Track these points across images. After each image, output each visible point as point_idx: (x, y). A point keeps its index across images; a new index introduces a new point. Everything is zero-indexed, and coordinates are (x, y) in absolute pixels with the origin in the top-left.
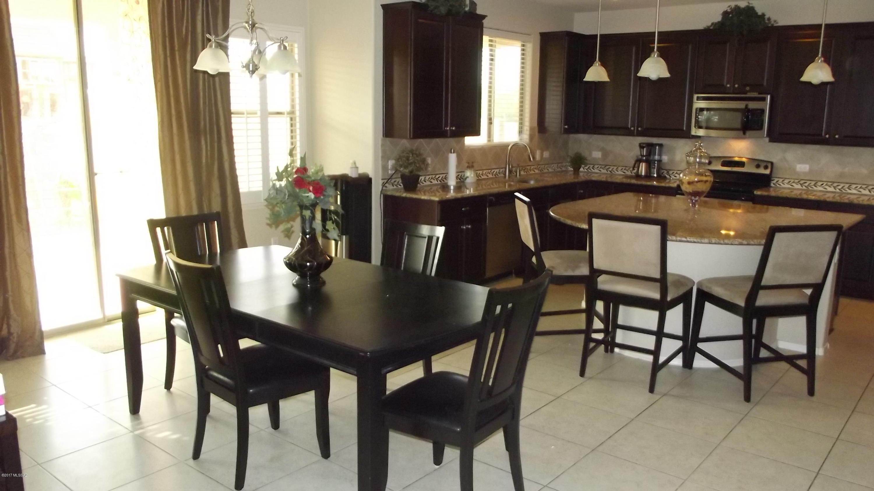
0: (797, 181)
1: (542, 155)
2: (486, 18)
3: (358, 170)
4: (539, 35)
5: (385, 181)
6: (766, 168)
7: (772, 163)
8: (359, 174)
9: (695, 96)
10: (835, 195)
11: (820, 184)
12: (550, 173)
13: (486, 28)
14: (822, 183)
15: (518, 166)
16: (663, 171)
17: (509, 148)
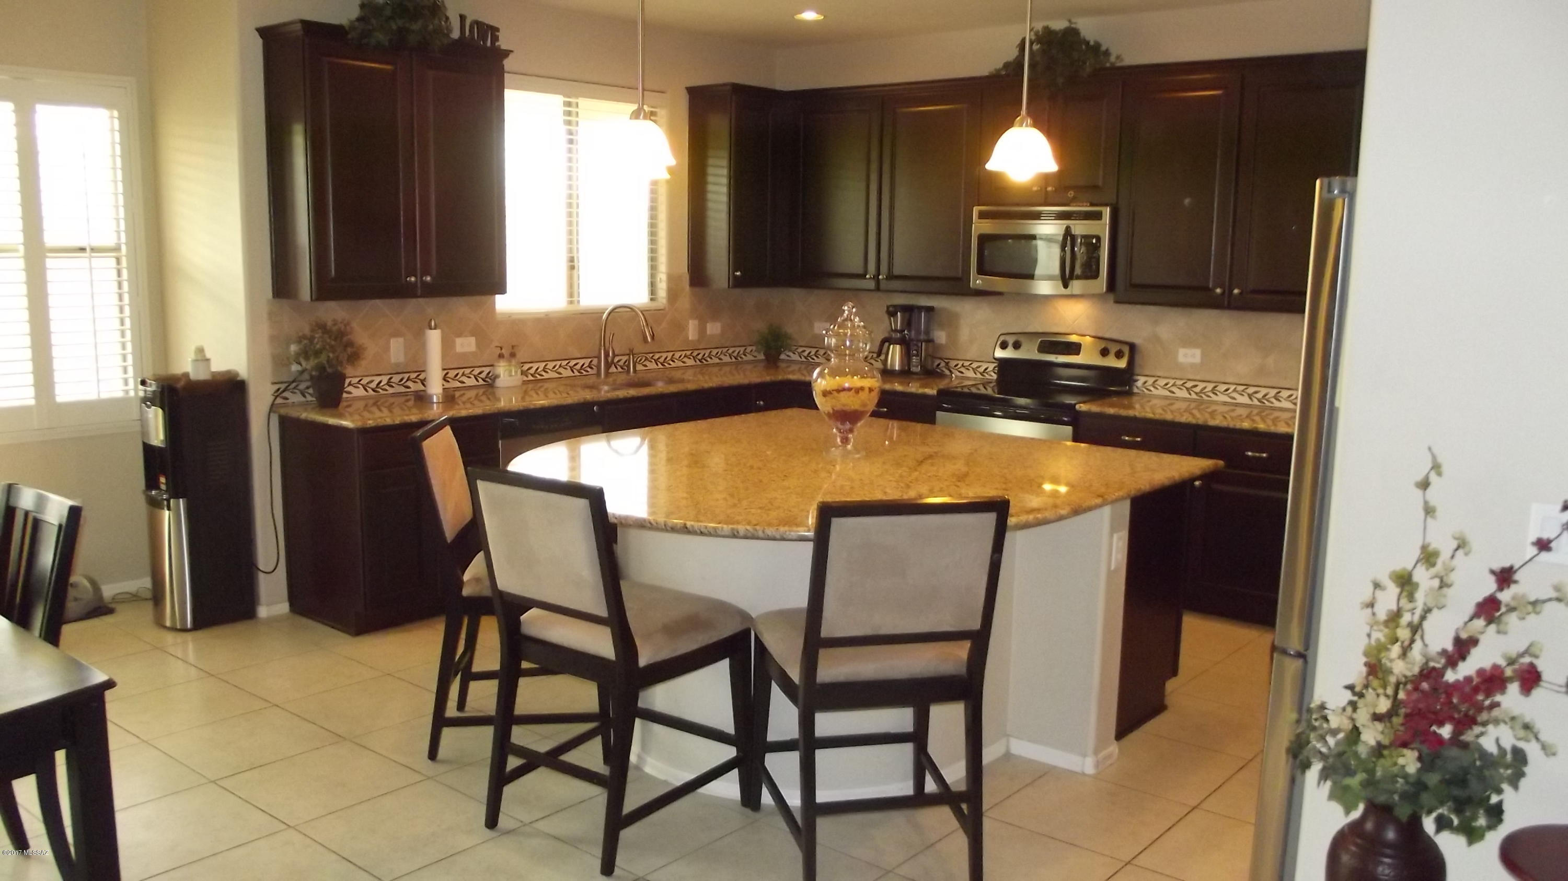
0: (1179, 382)
1: (702, 330)
2: (511, 56)
3: (209, 366)
4: (685, 91)
5: (283, 386)
6: (1119, 355)
7: (1132, 347)
8: (214, 374)
9: (976, 210)
10: (1252, 412)
11: (1222, 388)
12: (726, 364)
13: (509, 73)
14: (1225, 387)
15: (631, 352)
16: (937, 362)
17: (605, 316)
